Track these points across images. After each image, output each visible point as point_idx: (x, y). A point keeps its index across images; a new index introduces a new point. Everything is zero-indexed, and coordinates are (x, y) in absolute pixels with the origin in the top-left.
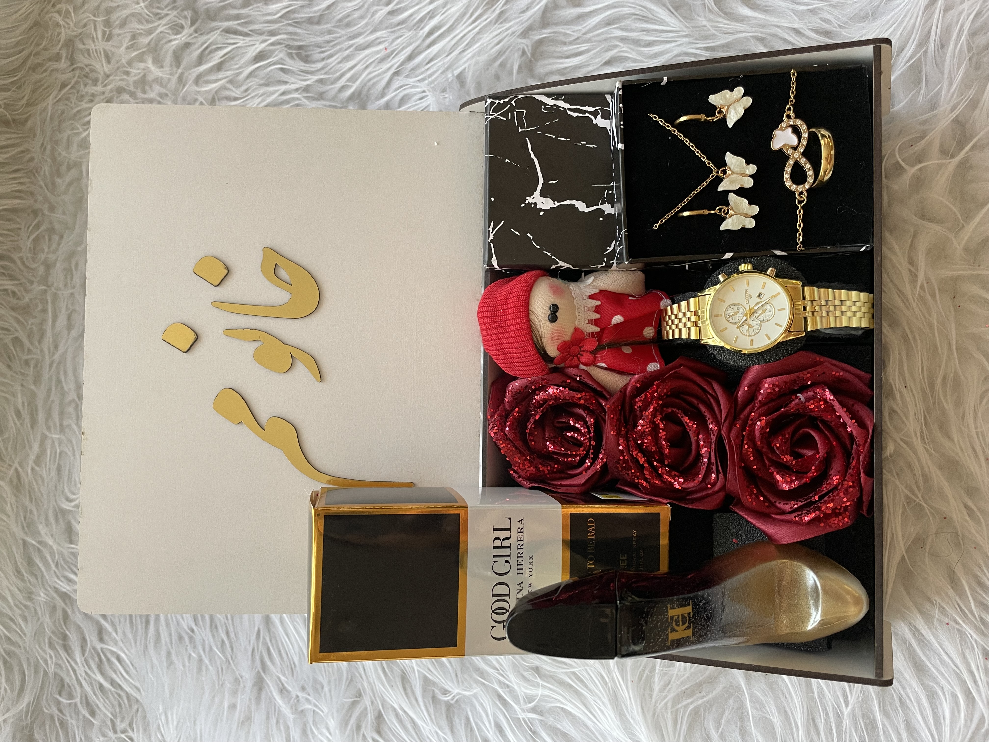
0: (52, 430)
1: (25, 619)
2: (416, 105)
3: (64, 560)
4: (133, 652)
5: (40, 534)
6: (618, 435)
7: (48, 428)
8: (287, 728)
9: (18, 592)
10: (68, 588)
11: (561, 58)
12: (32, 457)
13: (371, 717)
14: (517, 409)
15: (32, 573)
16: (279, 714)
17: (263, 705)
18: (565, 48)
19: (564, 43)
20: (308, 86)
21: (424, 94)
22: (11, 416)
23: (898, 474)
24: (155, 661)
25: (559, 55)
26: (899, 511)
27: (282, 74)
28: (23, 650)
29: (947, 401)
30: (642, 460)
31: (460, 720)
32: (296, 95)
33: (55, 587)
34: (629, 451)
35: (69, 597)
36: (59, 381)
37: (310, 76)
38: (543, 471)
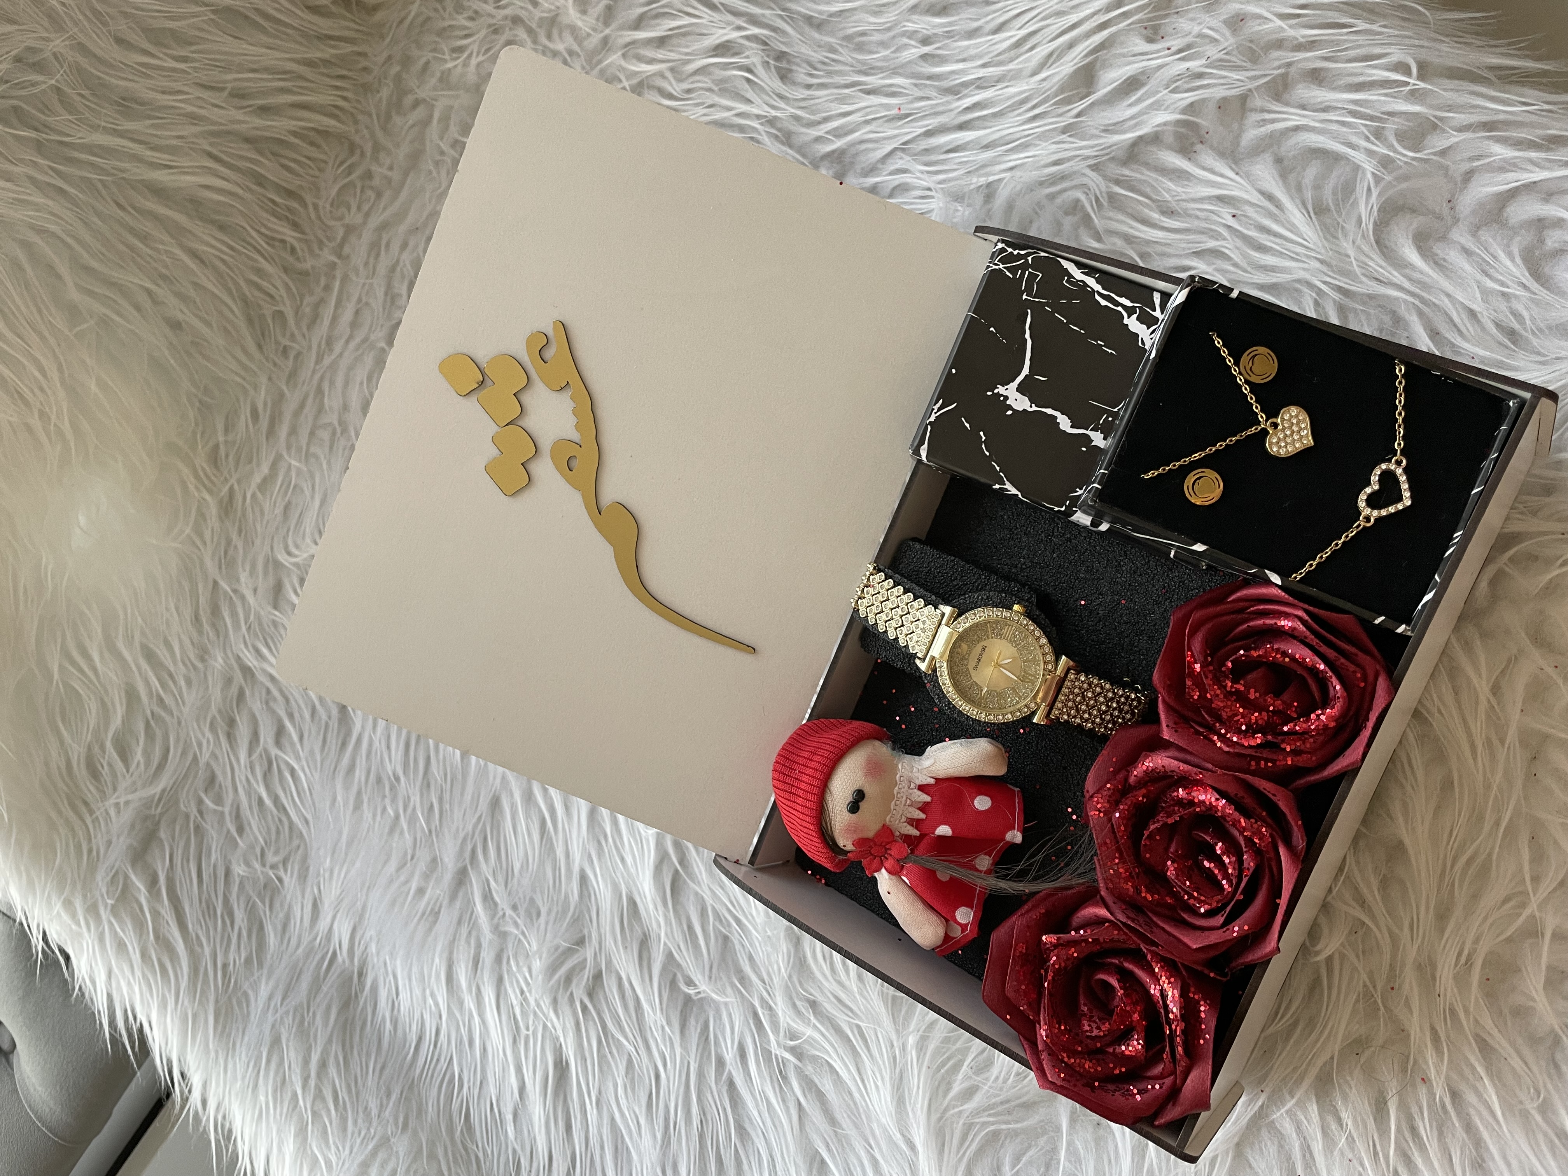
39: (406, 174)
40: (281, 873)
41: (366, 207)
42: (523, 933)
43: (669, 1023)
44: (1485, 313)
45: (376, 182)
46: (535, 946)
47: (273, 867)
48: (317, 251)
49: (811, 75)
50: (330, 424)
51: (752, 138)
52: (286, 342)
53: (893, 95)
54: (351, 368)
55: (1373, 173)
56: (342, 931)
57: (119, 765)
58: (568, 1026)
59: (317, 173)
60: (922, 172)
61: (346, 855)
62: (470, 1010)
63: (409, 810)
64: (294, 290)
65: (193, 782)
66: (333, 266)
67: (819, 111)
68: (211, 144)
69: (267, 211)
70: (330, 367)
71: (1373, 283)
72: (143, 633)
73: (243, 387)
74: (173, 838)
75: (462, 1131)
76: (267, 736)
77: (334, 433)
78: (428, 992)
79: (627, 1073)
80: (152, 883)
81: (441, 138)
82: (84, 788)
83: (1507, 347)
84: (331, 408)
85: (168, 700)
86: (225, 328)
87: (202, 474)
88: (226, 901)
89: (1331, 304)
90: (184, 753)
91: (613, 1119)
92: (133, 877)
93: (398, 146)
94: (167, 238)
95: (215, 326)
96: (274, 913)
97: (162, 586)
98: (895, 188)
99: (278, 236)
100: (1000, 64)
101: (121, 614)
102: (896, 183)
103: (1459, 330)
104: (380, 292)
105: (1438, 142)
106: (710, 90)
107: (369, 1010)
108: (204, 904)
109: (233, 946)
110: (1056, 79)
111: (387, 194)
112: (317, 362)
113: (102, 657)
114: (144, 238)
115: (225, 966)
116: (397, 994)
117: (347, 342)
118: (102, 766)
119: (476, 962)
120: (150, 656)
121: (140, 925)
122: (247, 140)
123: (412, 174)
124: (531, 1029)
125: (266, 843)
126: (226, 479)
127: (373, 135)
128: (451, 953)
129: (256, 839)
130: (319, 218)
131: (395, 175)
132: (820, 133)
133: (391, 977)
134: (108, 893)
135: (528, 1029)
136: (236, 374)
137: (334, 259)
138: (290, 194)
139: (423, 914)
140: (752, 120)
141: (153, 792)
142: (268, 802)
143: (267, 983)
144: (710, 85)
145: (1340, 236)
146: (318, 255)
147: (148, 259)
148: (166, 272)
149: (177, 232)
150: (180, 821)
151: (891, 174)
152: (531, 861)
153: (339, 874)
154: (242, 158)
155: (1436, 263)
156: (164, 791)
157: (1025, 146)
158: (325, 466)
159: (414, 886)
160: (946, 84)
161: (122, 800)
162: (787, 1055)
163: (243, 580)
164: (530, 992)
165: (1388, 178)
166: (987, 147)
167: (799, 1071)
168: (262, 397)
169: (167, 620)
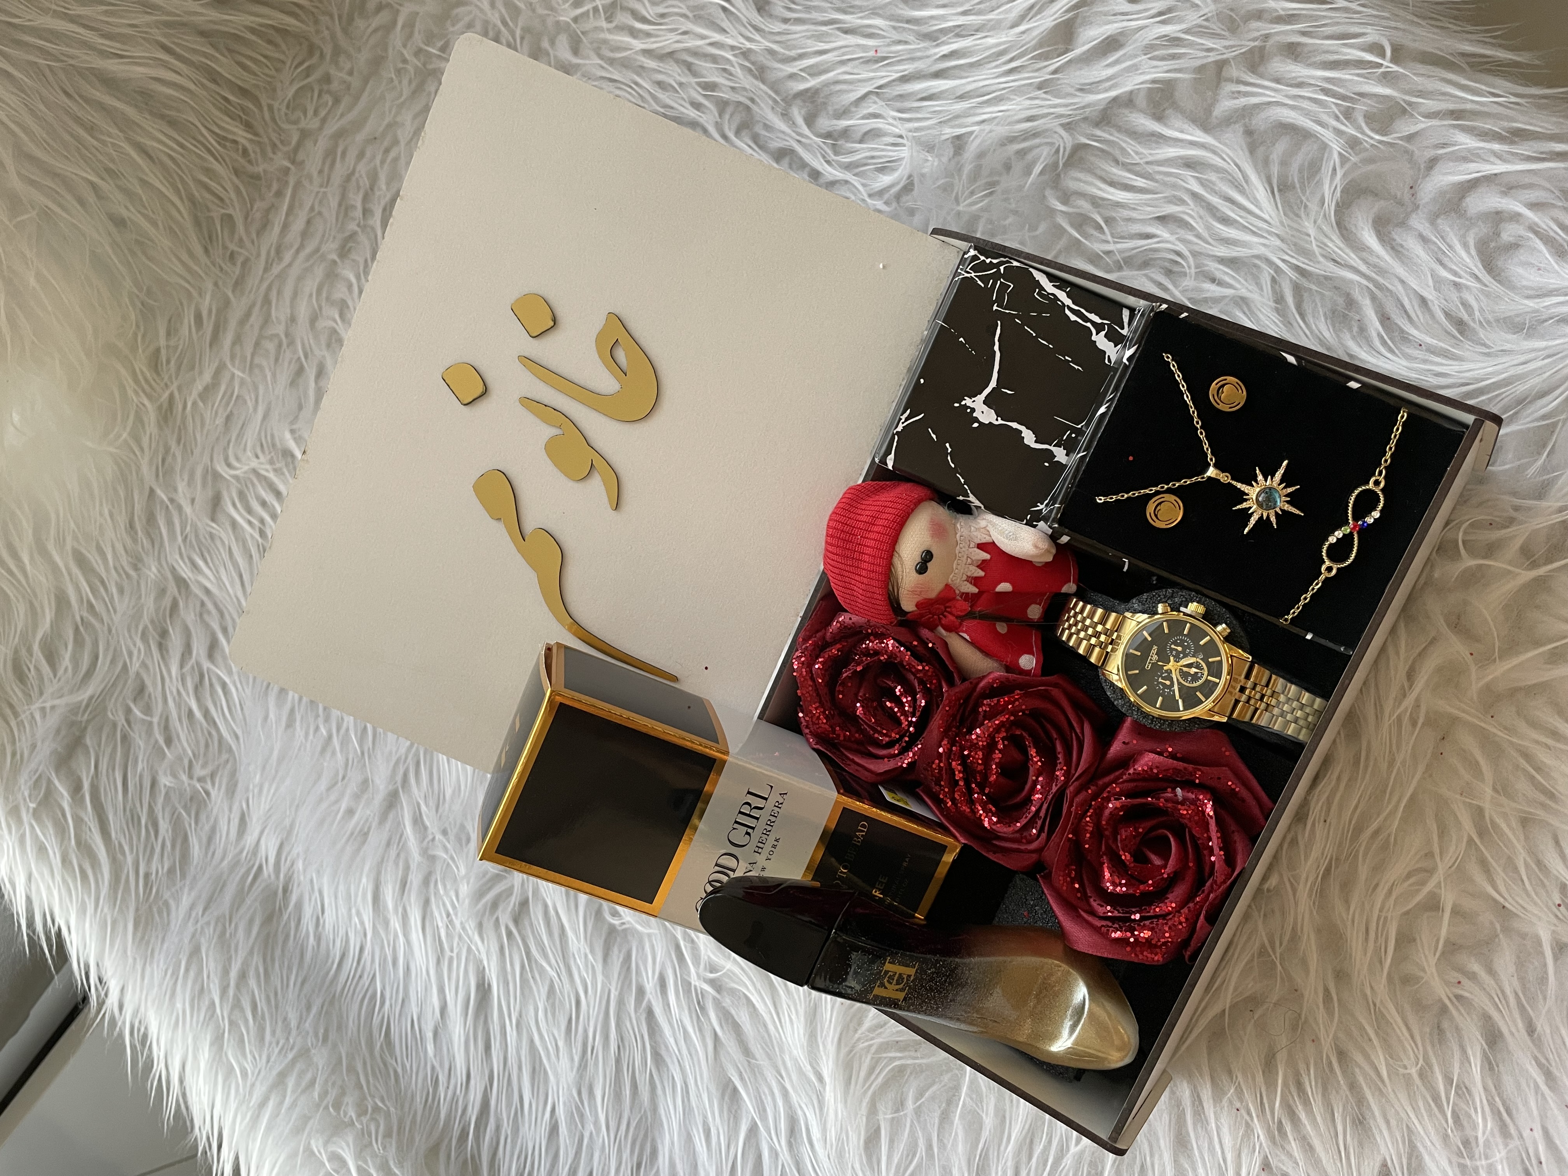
0: (237, 362)
1: (121, 591)
2: (883, 150)
3: (197, 536)
4: (248, 691)
5: (175, 490)
6: (945, 734)
7: (233, 357)
8: (407, 868)
9: (123, 552)
10: (190, 575)
11: (1104, 181)
12: (199, 386)
13: (514, 900)
14: (838, 646)
15: (148, 535)
16: (403, 847)
17: (388, 825)
18: (1115, 170)
19: (1117, 162)
20: (750, 50)
21: (900, 140)
22: (189, 318)
23: (1265, 915)
24: (272, 716)
25: (1103, 174)
26: (1245, 958)
27: (722, 15)
28: (106, 628)
29: (1364, 860)
30: (958, 776)
31: (620, 951)
32: (729, 55)
33: (173, 567)
34: (949, 758)
35: (187, 586)
36: (267, 301)
37: (757, 37)
38: (838, 736)
39: (366, 81)
40: (209, 786)
41: (323, 113)
42: (452, 858)
43: (592, 951)
44: (1436, 302)
45: (335, 86)
46: (463, 871)
47: (201, 780)
48: (271, 155)
49: (790, 9)
50: (277, 335)
51: (725, 70)
52: (232, 247)
53: (870, 36)
54: (300, 279)
55: (1340, 153)
56: (269, 847)
57: (46, 669)
58: (492, 949)
59: (273, 73)
60: (895, 118)
61: (277, 772)
62: (395, 930)
63: (343, 731)
64: (245, 193)
65: (121, 691)
66: (287, 171)
67: (795, 47)
68: (165, 35)
69: (220, 109)
70: (278, 276)
71: (1331, 266)
72: (75, 538)
73: (187, 290)
74: (99, 745)
75: (381, 1046)
76: (199, 649)
77: (280, 345)
78: (354, 911)
79: (548, 998)
80: (76, 789)
81: (405, 46)
82: (8, 689)
83: (1454, 337)
84: (277, 318)
85: (99, 607)
86: (171, 228)
87: (140, 377)
88: (151, 810)
89: (1288, 282)
90: (113, 661)
91: (532, 1042)
92: (56, 782)
93: (359, 50)
94: (114, 131)
95: (160, 224)
96: (200, 825)
97: (96, 492)
98: (866, 133)
99: (230, 137)
100: (980, 13)
101: (53, 516)
102: (868, 128)
103: (1409, 317)
104: (334, 203)
105: (1405, 127)
106: (684, 16)
107: (293, 925)
108: (128, 813)
109: (156, 856)
110: (1035, 33)
111: (346, 101)
112: (266, 270)
113: (32, 558)
114: (91, 129)
115: (147, 875)
116: (323, 912)
117: (298, 251)
118: (29, 670)
119: (404, 884)
120: (81, 561)
121: (61, 830)
122: (203, 34)
123: (371, 83)
124: (455, 951)
125: (194, 755)
126: (166, 385)
127: (333, 37)
128: (379, 874)
129: (184, 750)
130: (274, 120)
131: (355, 82)
132: (795, 70)
133: (317, 894)
134: (30, 796)
135: (452, 951)
136: (181, 277)
137: (287, 163)
138: (244, 92)
139: (352, 834)
140: (726, 51)
141: (80, 698)
142: (198, 714)
143: (189, 894)
144: (685, 11)
145: (1303, 215)
146: (271, 159)
147: (94, 150)
148: (111, 166)
149: (125, 124)
150: (106, 730)
151: (863, 118)
152: (463, 788)
153: (269, 790)
154: (195, 51)
155: (1393, 248)
156: (91, 698)
157: (999, 100)
158: (269, 378)
159: (344, 806)
160: (925, 29)
161: (48, 705)
162: (707, 987)
163: (180, 489)
164: (456, 915)
165: (1354, 159)
166: (962, 97)
167: (717, 1003)
168: (206, 303)
169: (101, 526)
